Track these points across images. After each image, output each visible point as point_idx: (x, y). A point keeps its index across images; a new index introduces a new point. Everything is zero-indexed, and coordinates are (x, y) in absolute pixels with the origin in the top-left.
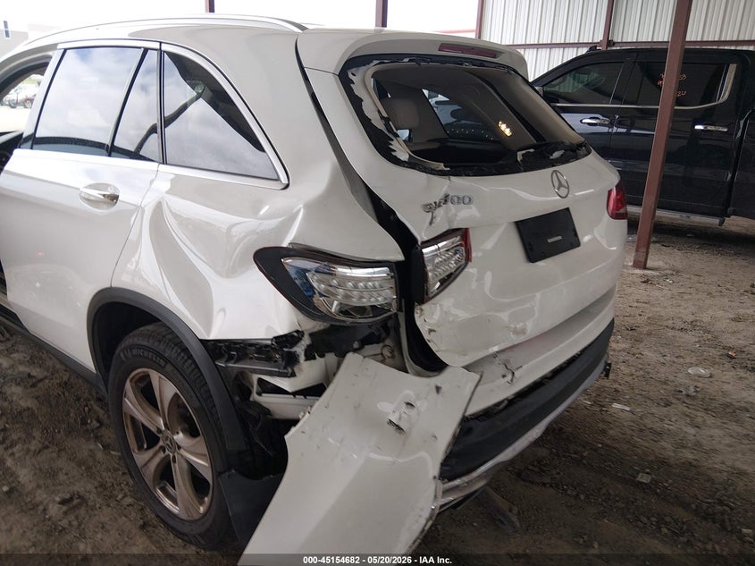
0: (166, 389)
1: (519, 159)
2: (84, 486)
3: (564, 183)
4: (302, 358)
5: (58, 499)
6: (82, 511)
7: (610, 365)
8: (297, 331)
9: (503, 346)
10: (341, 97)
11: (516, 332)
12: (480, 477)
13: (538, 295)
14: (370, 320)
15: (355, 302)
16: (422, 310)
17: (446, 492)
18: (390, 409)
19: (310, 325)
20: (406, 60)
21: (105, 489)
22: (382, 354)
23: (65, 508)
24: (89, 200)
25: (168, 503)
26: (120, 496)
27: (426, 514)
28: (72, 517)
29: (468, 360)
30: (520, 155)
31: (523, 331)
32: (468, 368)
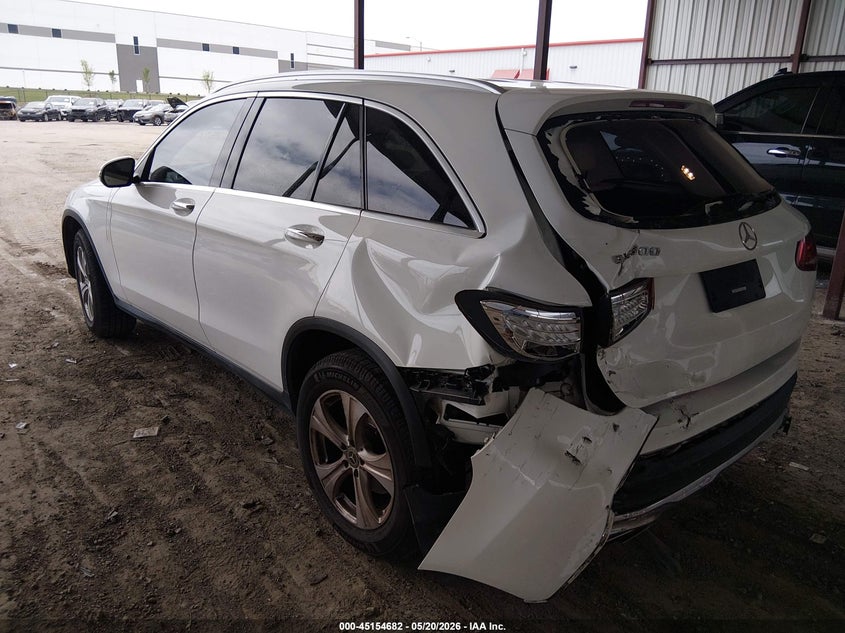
0: (356, 410)
1: (707, 211)
2: (263, 494)
3: (753, 235)
4: (491, 390)
5: (242, 504)
6: (264, 515)
7: (790, 420)
8: (488, 365)
9: (681, 392)
10: (537, 153)
11: (694, 379)
12: (649, 514)
13: (719, 344)
14: (554, 359)
15: (542, 342)
16: (604, 353)
17: (616, 524)
18: (568, 442)
19: (500, 360)
20: (599, 118)
21: (283, 498)
22: (561, 391)
23: (249, 512)
24: (293, 240)
25: (345, 513)
26: (297, 506)
27: (597, 540)
28: (256, 520)
29: (646, 402)
30: (707, 208)
31: (702, 379)
32: (646, 409)
